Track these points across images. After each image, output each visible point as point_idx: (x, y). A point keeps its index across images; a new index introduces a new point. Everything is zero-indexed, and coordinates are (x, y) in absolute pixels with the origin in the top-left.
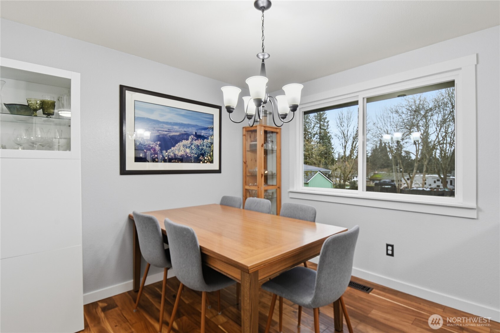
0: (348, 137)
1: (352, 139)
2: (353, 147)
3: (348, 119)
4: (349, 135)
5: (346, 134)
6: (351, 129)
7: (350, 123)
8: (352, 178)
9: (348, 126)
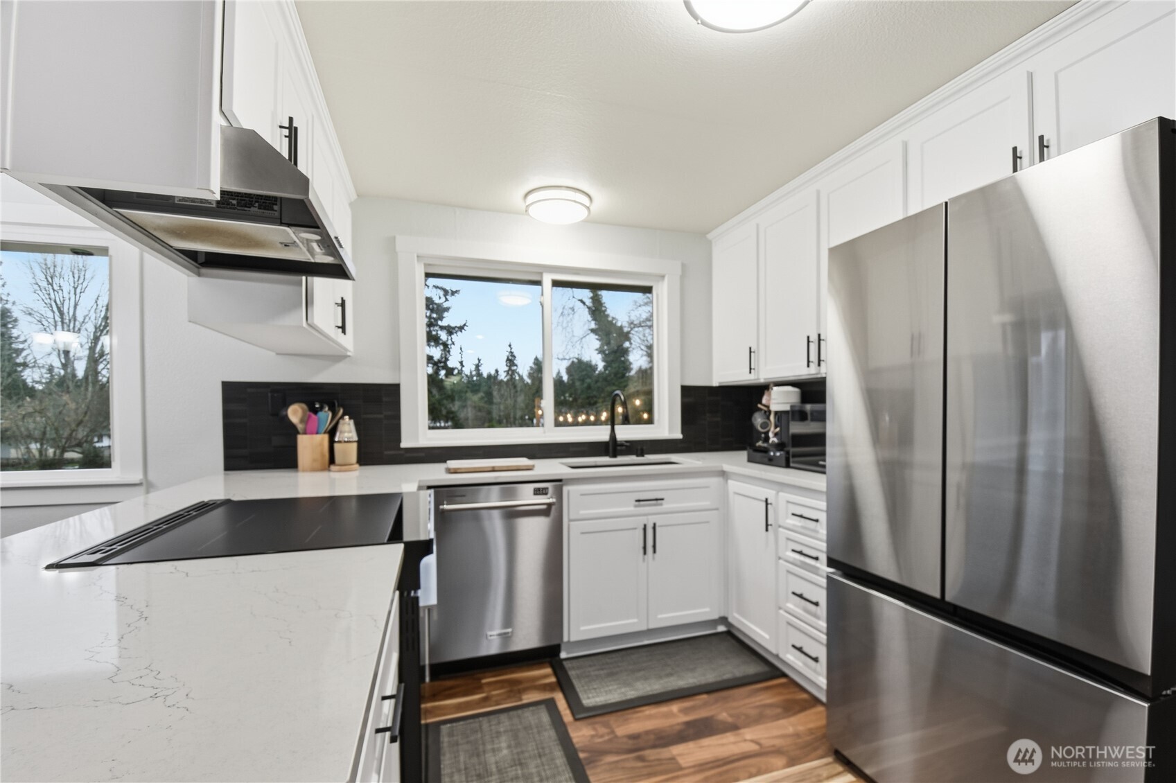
0: (77, 323)
1: (92, 329)
2: (94, 353)
3: (76, 272)
4: (80, 318)
5: (71, 313)
6: (86, 303)
7: (85, 285)
8: (96, 439)
9: (78, 291)
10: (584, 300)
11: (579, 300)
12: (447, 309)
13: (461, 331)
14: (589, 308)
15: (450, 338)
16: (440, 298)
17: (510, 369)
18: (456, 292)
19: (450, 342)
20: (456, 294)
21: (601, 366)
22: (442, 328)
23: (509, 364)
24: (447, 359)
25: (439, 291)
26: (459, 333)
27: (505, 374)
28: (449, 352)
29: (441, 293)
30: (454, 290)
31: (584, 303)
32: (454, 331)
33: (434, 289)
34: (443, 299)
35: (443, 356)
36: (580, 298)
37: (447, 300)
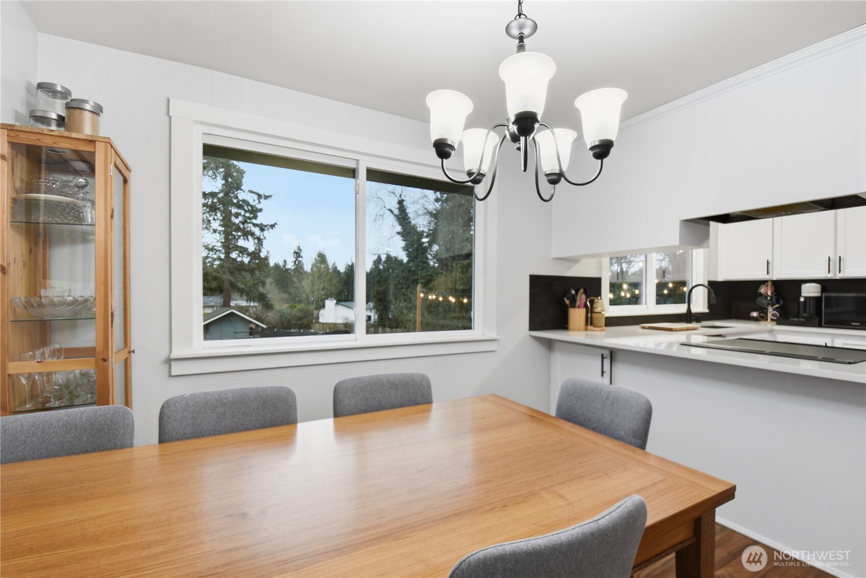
10: (393, 209)
11: (388, 210)
12: (261, 210)
13: (272, 229)
14: (395, 216)
15: (262, 233)
16: (254, 201)
17: (296, 260)
18: (269, 197)
19: (262, 237)
20: (269, 199)
21: (405, 260)
22: (255, 225)
23: (296, 256)
24: (260, 251)
25: (253, 195)
26: (270, 230)
27: (293, 264)
28: (262, 245)
29: (256, 197)
30: (267, 195)
31: (392, 212)
32: (266, 229)
33: (250, 194)
34: (257, 201)
35: (257, 248)
36: (389, 208)
37: (260, 202)
